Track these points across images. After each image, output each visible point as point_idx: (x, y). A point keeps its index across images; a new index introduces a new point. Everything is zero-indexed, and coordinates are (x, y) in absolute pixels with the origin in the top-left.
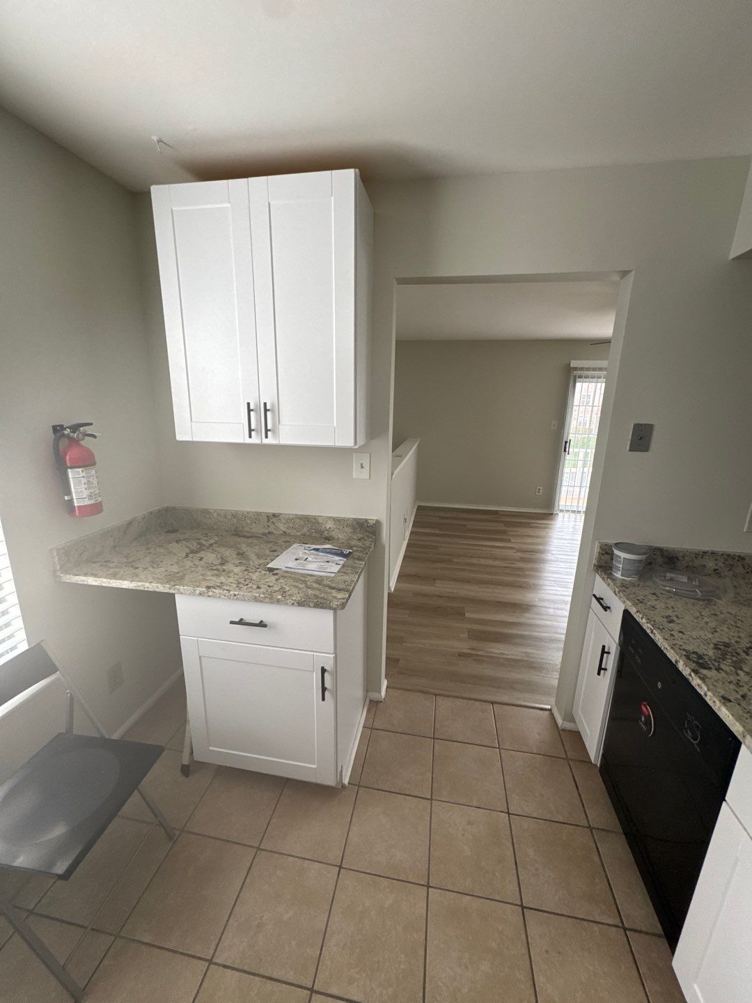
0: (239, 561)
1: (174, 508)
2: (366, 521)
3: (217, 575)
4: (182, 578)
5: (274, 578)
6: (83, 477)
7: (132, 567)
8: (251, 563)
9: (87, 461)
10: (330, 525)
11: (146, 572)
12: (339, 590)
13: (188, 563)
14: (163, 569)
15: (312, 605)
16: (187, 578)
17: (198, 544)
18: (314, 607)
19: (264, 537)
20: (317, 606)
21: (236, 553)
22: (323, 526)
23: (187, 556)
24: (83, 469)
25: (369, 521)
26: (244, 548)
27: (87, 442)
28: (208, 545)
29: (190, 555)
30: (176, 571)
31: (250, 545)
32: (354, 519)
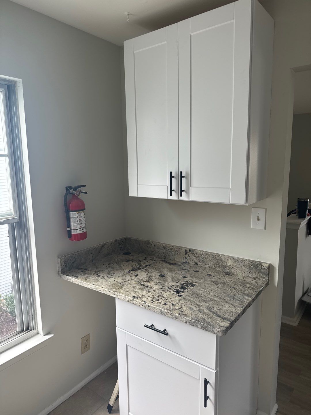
0: (159, 281)
1: (130, 238)
2: (261, 263)
3: (142, 289)
4: (121, 287)
5: (178, 298)
6: (77, 217)
7: (97, 275)
8: (167, 284)
9: (80, 208)
10: (230, 263)
11: (103, 280)
12: (224, 319)
13: (128, 277)
14: (113, 279)
15: (199, 326)
16: (124, 287)
17: (139, 264)
18: (201, 328)
19: (182, 265)
20: (203, 328)
21: (159, 274)
22: (225, 264)
23: (129, 272)
24: (77, 212)
25: (263, 264)
26: (166, 272)
27: (82, 197)
28: (144, 266)
29: (131, 272)
30: (120, 281)
31: (170, 270)
32: (251, 261)
